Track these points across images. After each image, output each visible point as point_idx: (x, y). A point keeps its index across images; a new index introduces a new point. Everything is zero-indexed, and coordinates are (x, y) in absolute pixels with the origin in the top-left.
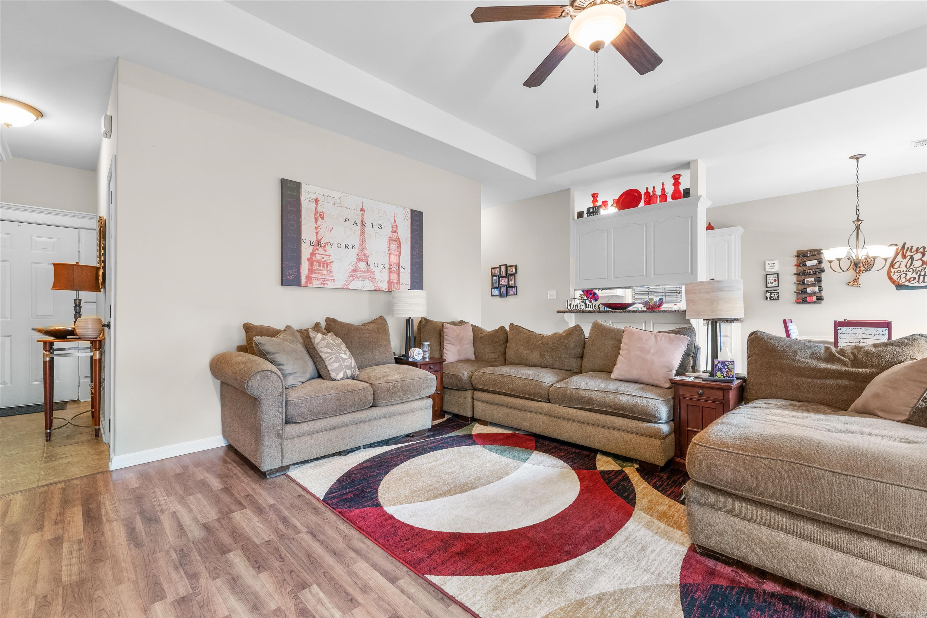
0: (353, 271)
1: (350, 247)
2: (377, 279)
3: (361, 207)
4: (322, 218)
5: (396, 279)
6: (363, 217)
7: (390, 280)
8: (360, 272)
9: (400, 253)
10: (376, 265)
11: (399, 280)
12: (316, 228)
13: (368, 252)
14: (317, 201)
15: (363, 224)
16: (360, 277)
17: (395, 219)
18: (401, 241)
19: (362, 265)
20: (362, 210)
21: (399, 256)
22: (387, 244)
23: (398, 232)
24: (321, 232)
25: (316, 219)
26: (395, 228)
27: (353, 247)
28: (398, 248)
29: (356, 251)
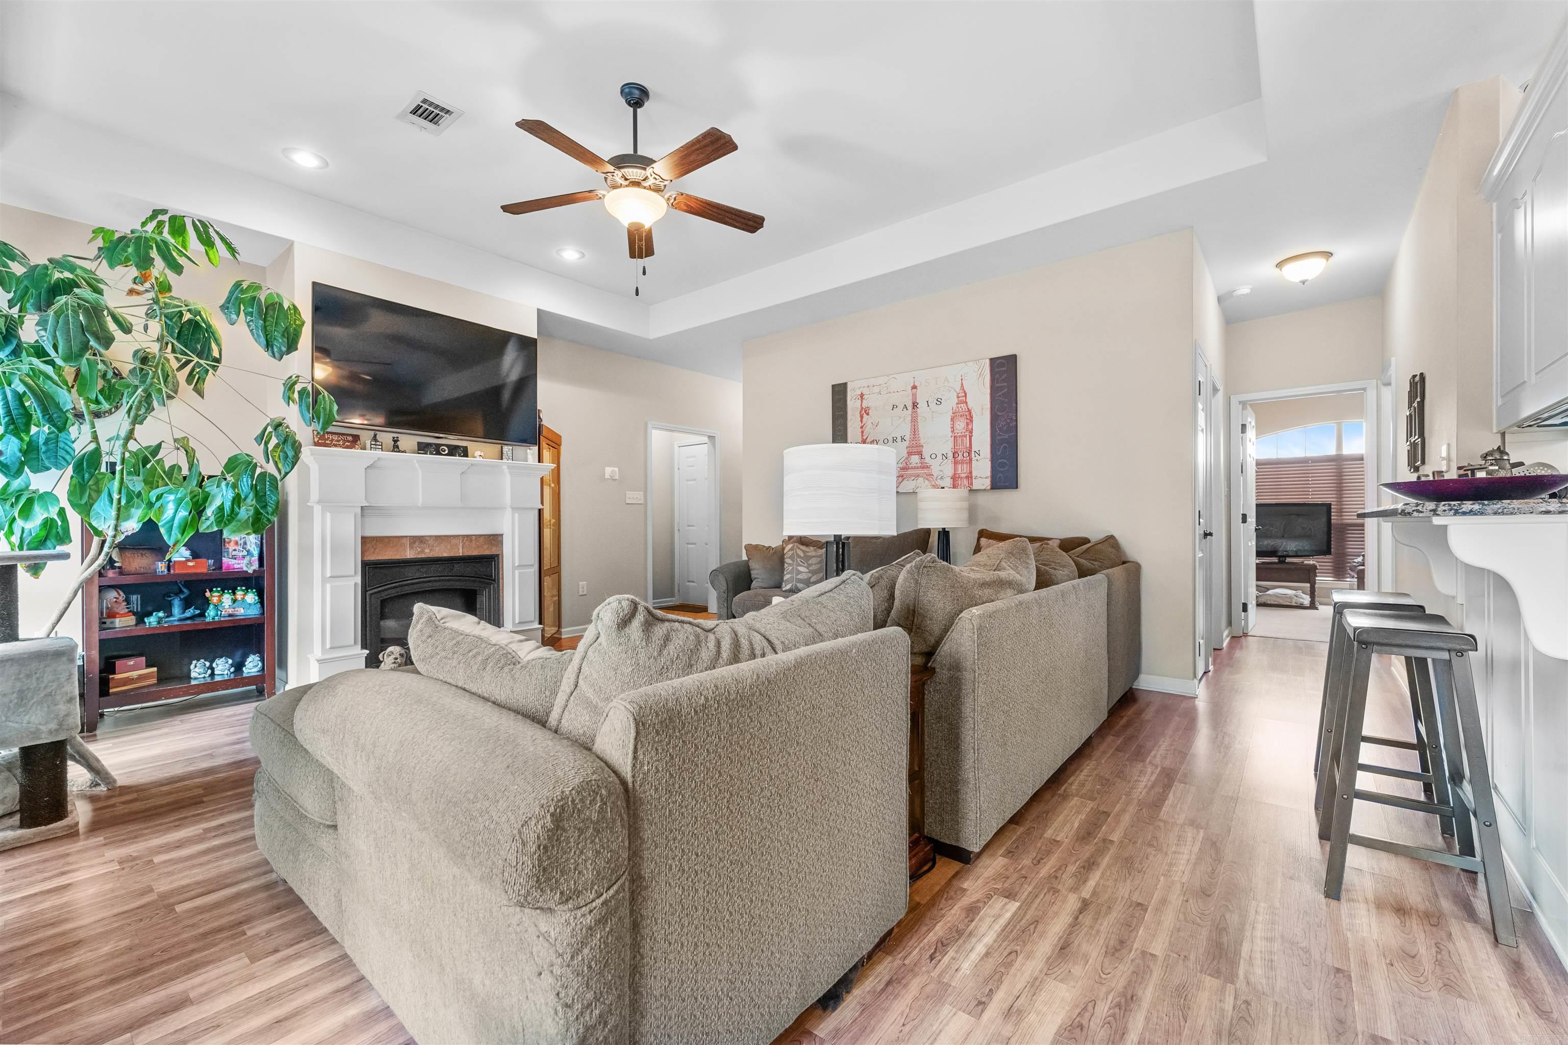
0: (903, 469)
1: (899, 439)
2: (935, 476)
3: (912, 385)
4: (868, 414)
5: (965, 471)
6: (914, 395)
7: (955, 474)
8: (912, 468)
9: (971, 432)
10: (933, 456)
11: (971, 473)
12: (862, 427)
13: (922, 442)
14: (862, 396)
15: (915, 405)
16: (911, 475)
17: (962, 384)
18: (973, 413)
19: (915, 459)
20: (914, 387)
21: (970, 437)
22: (949, 422)
23: (967, 400)
24: (867, 430)
25: (862, 417)
26: (963, 397)
27: (903, 439)
28: (967, 424)
29: (906, 444)
